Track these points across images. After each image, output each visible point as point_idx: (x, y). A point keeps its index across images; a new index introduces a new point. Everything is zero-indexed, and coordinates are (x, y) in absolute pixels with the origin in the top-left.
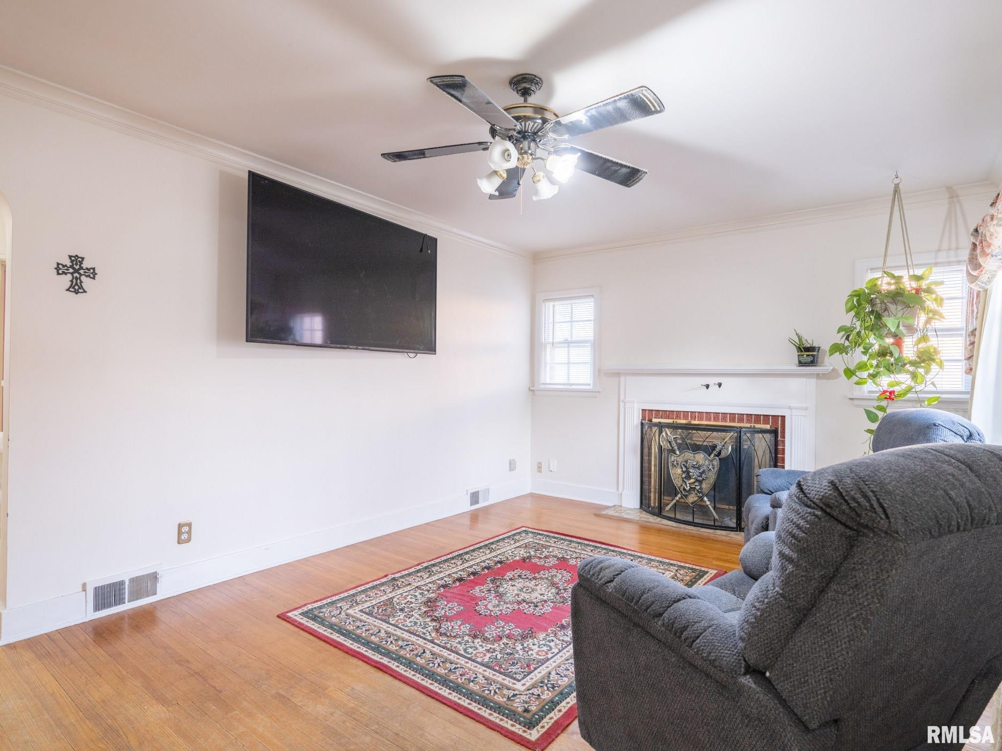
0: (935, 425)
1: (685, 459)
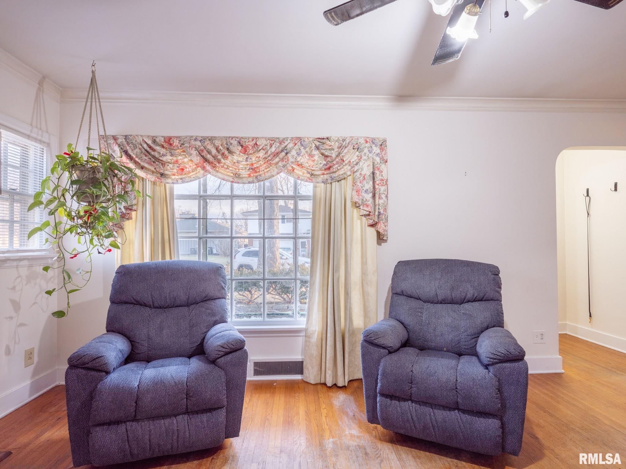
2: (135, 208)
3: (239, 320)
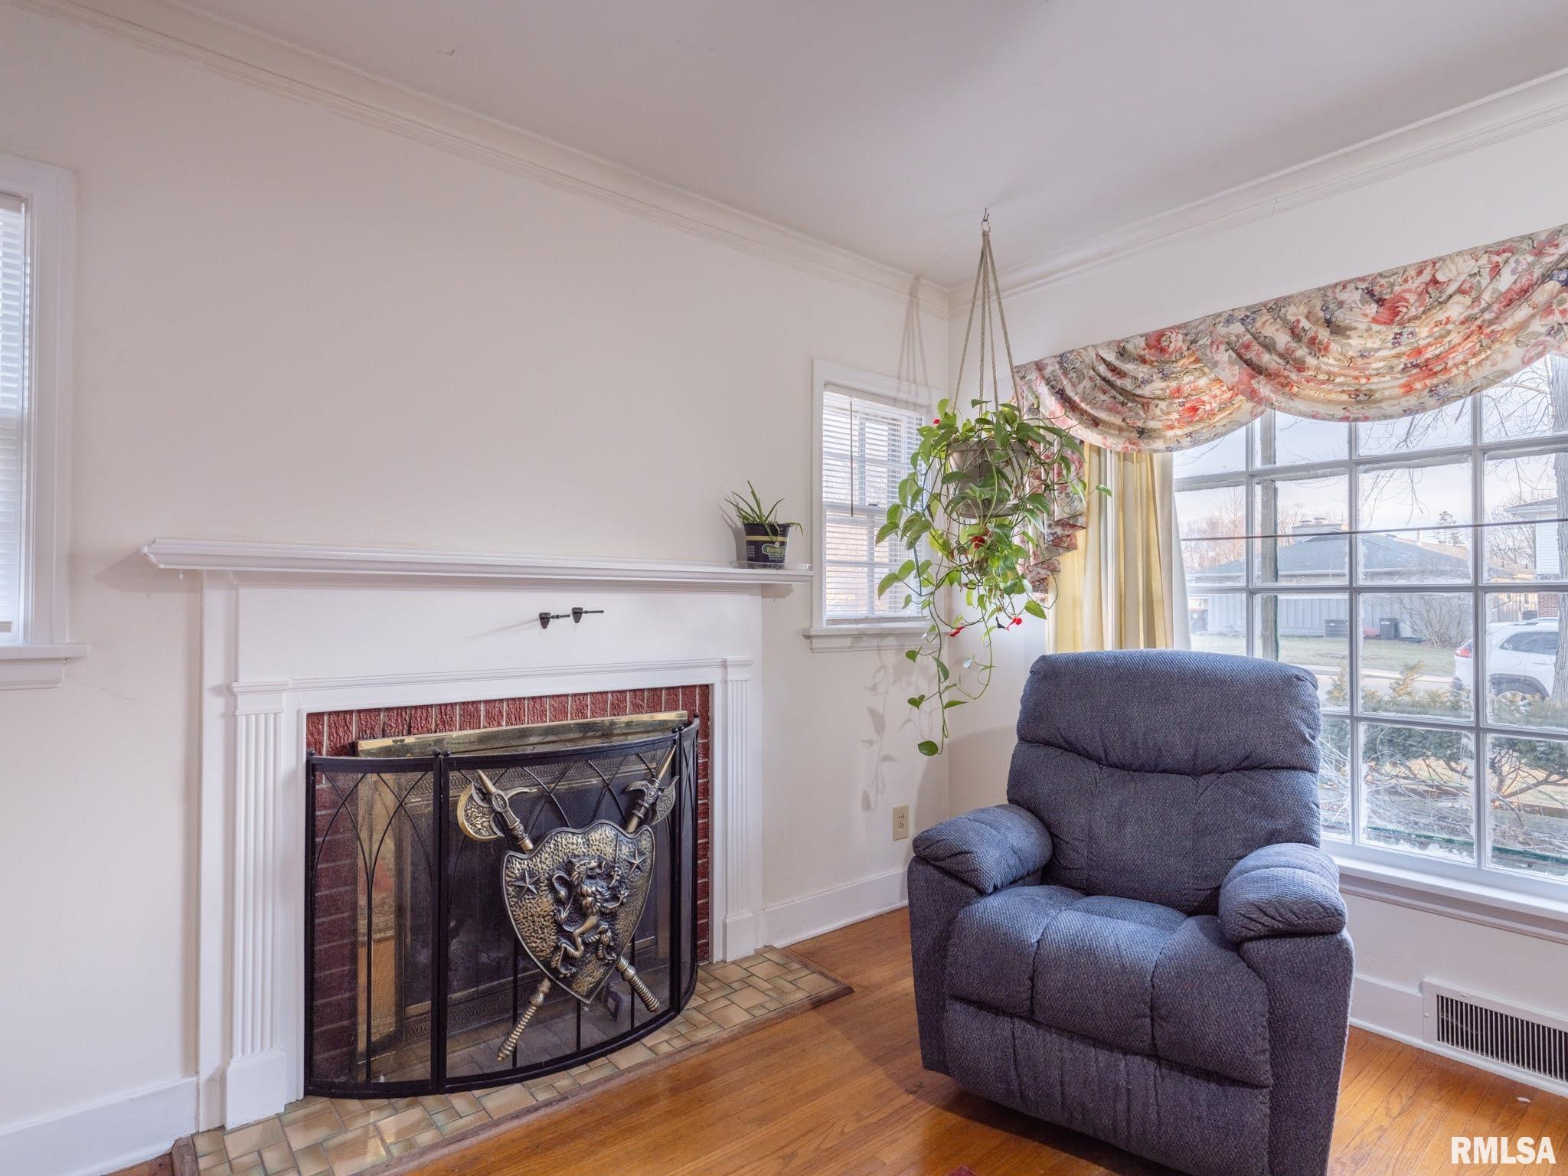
1: (561, 858)
2: (1081, 521)
3: (1381, 845)
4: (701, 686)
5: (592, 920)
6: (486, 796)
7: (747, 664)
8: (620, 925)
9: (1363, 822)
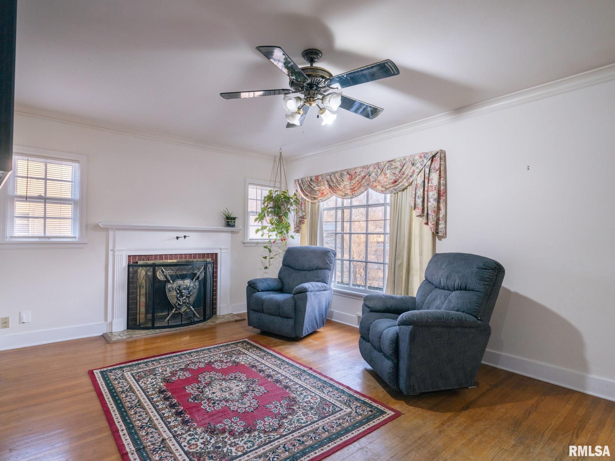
0: (329, 251)
1: (178, 285)
2: (305, 217)
3: (353, 287)
4: (215, 253)
5: (184, 297)
6: (163, 272)
7: (227, 249)
8: (190, 299)
9: (351, 283)
